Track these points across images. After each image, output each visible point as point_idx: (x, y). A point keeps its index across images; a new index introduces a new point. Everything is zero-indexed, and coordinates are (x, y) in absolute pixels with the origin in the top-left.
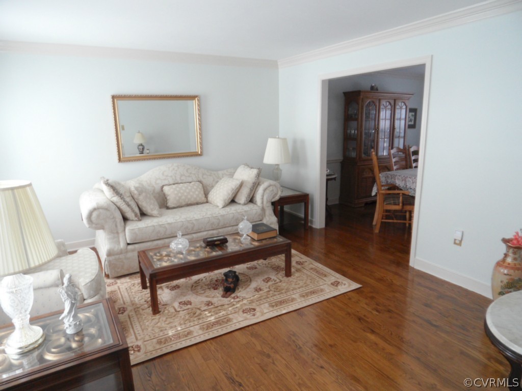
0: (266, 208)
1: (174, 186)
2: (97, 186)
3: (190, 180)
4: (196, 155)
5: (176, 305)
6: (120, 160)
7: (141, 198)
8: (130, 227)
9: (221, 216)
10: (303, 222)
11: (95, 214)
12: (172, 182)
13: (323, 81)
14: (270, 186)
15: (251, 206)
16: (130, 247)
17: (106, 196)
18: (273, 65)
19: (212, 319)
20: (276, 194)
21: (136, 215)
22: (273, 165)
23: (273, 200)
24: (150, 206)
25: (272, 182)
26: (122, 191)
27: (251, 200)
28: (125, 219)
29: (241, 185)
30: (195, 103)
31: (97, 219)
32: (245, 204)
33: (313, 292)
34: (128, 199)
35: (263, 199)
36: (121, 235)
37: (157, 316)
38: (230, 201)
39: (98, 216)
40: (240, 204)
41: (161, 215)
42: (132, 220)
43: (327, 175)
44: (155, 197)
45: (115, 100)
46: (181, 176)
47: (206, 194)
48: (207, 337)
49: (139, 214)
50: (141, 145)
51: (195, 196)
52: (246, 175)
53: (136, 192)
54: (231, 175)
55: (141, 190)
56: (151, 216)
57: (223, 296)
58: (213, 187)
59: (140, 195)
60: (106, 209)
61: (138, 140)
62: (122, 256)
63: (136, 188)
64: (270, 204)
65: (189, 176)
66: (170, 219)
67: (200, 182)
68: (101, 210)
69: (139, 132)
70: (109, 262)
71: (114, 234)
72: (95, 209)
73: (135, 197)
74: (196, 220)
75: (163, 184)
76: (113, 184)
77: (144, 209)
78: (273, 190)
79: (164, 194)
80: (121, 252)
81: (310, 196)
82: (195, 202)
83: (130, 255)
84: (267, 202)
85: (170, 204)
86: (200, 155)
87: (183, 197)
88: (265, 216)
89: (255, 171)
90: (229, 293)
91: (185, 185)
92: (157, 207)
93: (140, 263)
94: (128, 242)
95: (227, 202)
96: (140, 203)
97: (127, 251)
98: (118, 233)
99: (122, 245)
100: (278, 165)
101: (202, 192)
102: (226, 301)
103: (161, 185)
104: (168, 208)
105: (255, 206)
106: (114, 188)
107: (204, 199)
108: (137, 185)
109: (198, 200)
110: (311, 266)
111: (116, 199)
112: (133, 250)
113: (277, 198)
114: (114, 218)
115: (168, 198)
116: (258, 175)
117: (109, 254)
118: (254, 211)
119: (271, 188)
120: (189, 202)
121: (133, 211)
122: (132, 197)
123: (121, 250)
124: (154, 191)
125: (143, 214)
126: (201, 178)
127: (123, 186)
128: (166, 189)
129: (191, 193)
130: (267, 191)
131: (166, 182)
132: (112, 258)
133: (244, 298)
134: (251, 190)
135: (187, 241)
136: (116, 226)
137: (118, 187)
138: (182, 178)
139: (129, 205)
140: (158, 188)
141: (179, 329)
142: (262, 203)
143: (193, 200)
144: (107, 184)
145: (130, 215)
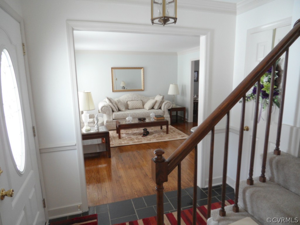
0: (165, 111)
1: (131, 102)
2: (104, 100)
3: (138, 99)
4: (142, 90)
5: (126, 138)
6: (113, 91)
7: (119, 104)
8: (114, 113)
9: (147, 112)
10: (183, 119)
11: (103, 108)
12: (131, 100)
13: (192, 62)
14: (167, 103)
15: (159, 110)
16: (114, 120)
17: (107, 102)
18: (175, 54)
19: (137, 141)
20: (170, 106)
21: (117, 110)
22: (172, 95)
23: (169, 109)
24: (122, 108)
25: (168, 101)
26: (112, 101)
27: (160, 108)
28: (113, 111)
29: (156, 102)
30: (142, 70)
31: (104, 110)
32: (157, 109)
33: (173, 138)
34: (114, 104)
35: (164, 108)
36: (111, 116)
37: (120, 139)
38: (151, 108)
39: (104, 109)
40: (155, 109)
41: (126, 111)
42: (115, 112)
43: (194, 101)
44: (124, 105)
45: (113, 69)
46: (135, 98)
47: (143, 105)
48: (133, 144)
49: (118, 110)
50: (124, 87)
51: (139, 105)
52: (158, 98)
53: (117, 102)
54: (154, 99)
55: (119, 101)
56: (122, 111)
57: (142, 137)
58: (146, 103)
59: (118, 103)
60: (107, 107)
61: (122, 85)
62: (111, 123)
63: (117, 101)
64: (167, 110)
65: (138, 98)
66: (128, 112)
67: (142, 100)
68: (105, 107)
69: (123, 81)
70: (107, 124)
71: (109, 115)
72: (103, 107)
73: (117, 104)
74: (137, 113)
75: (128, 100)
76: (110, 99)
77: (120, 108)
78: (168, 105)
79: (128, 104)
80: (111, 122)
81: (186, 108)
82: (139, 108)
83: (114, 123)
84: (166, 109)
85: (129, 108)
86: (143, 91)
87: (134, 106)
88: (165, 114)
89: (162, 97)
90: (144, 136)
91: (136, 101)
92: (124, 108)
93: (116, 124)
94: (113, 118)
95: (150, 108)
96: (118, 106)
97: (113, 122)
98: (110, 115)
99: (111, 119)
100: (174, 95)
101: (142, 104)
102: (143, 138)
103: (127, 101)
104: (128, 109)
105: (161, 110)
106: (110, 100)
107: (142, 107)
108: (118, 100)
109: (140, 107)
110: (178, 132)
111: (110, 104)
112: (115, 122)
113: (170, 108)
114: (109, 110)
115: (129, 105)
116: (163, 98)
117: (107, 122)
118: (160, 112)
119: (168, 104)
120: (137, 108)
121: (116, 108)
122: (116, 104)
123: (111, 121)
124: (124, 103)
125: (119, 110)
126: (142, 99)
127: (113, 100)
128: (128, 102)
129: (138, 104)
130: (166, 105)
131: (129, 100)
132: (108, 123)
133: (148, 138)
134: (160, 104)
135: (132, 118)
136: (110, 113)
137: (111, 100)
138: (135, 99)
139: (114, 106)
140: (126, 102)
141: (126, 142)
142: (164, 109)
143: (138, 107)
144: (108, 98)
145: (115, 110)
